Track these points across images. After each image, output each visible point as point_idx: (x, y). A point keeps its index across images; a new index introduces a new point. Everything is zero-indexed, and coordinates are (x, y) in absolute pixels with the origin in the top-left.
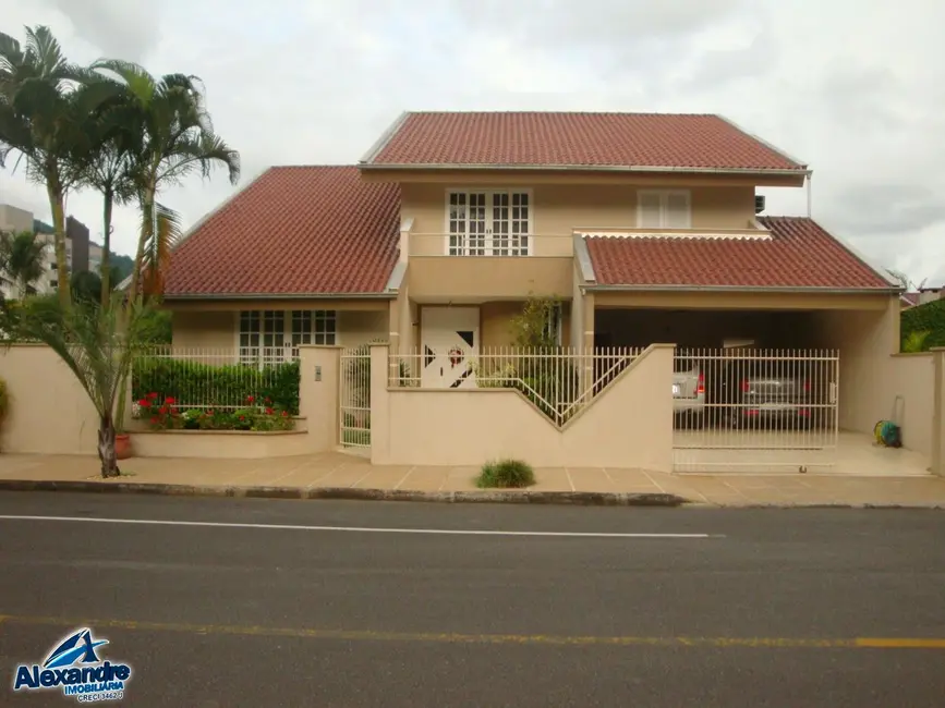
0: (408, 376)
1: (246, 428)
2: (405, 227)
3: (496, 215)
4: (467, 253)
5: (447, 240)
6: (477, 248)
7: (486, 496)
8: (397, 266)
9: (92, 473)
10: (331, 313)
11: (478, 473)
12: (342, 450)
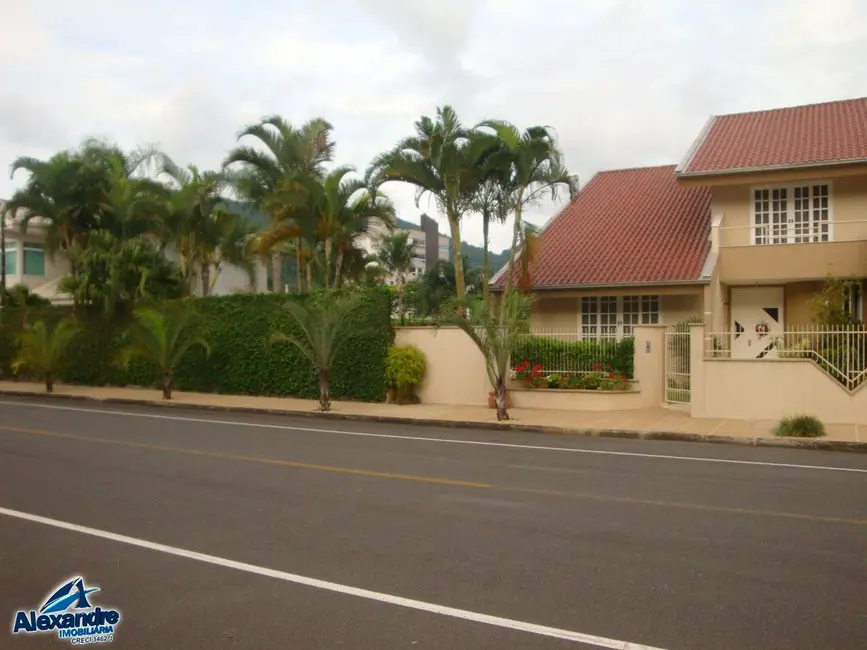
0: (720, 348)
1: (594, 388)
2: (716, 223)
3: (797, 206)
4: (771, 242)
5: (753, 231)
6: (780, 236)
7: (782, 442)
8: (709, 256)
9: (490, 417)
10: (655, 297)
11: (776, 424)
12: (666, 406)
